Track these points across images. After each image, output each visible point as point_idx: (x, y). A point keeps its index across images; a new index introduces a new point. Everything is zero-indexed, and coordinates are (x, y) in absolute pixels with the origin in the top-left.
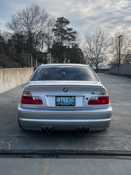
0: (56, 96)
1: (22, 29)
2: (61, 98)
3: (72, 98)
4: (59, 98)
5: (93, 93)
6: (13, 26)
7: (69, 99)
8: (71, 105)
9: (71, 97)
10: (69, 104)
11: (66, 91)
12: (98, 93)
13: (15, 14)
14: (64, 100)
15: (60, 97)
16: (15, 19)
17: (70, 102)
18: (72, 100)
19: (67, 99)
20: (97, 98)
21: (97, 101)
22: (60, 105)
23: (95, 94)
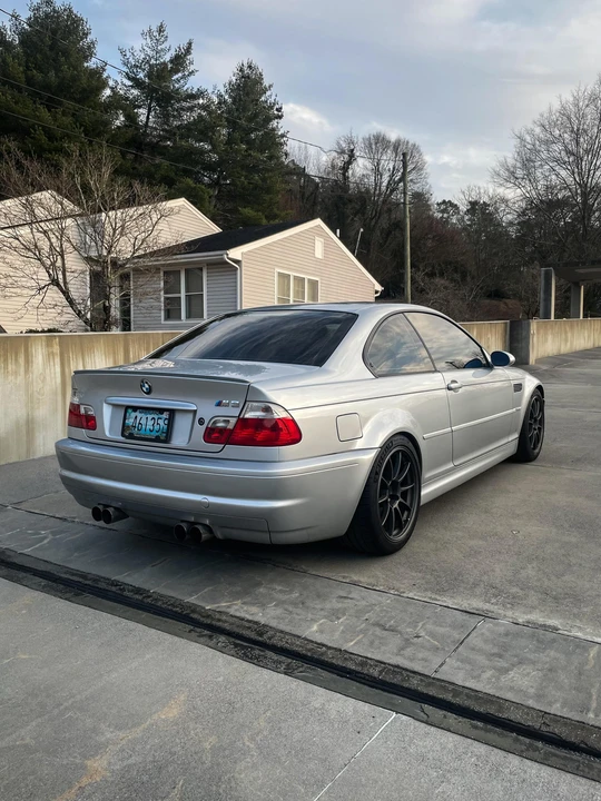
0: (127, 407)
1: (554, 177)
2: (137, 414)
3: (166, 415)
4: (133, 415)
5: (219, 404)
6: (520, 173)
7: (156, 417)
8: (157, 439)
9: (161, 411)
10: (154, 434)
11: (149, 392)
12: (237, 406)
13: (530, 126)
14: (143, 422)
15: (135, 409)
16: (529, 146)
17: (157, 427)
18: (161, 422)
19: (150, 417)
20: (233, 421)
21: (231, 431)
22: (131, 436)
23: (227, 405)
